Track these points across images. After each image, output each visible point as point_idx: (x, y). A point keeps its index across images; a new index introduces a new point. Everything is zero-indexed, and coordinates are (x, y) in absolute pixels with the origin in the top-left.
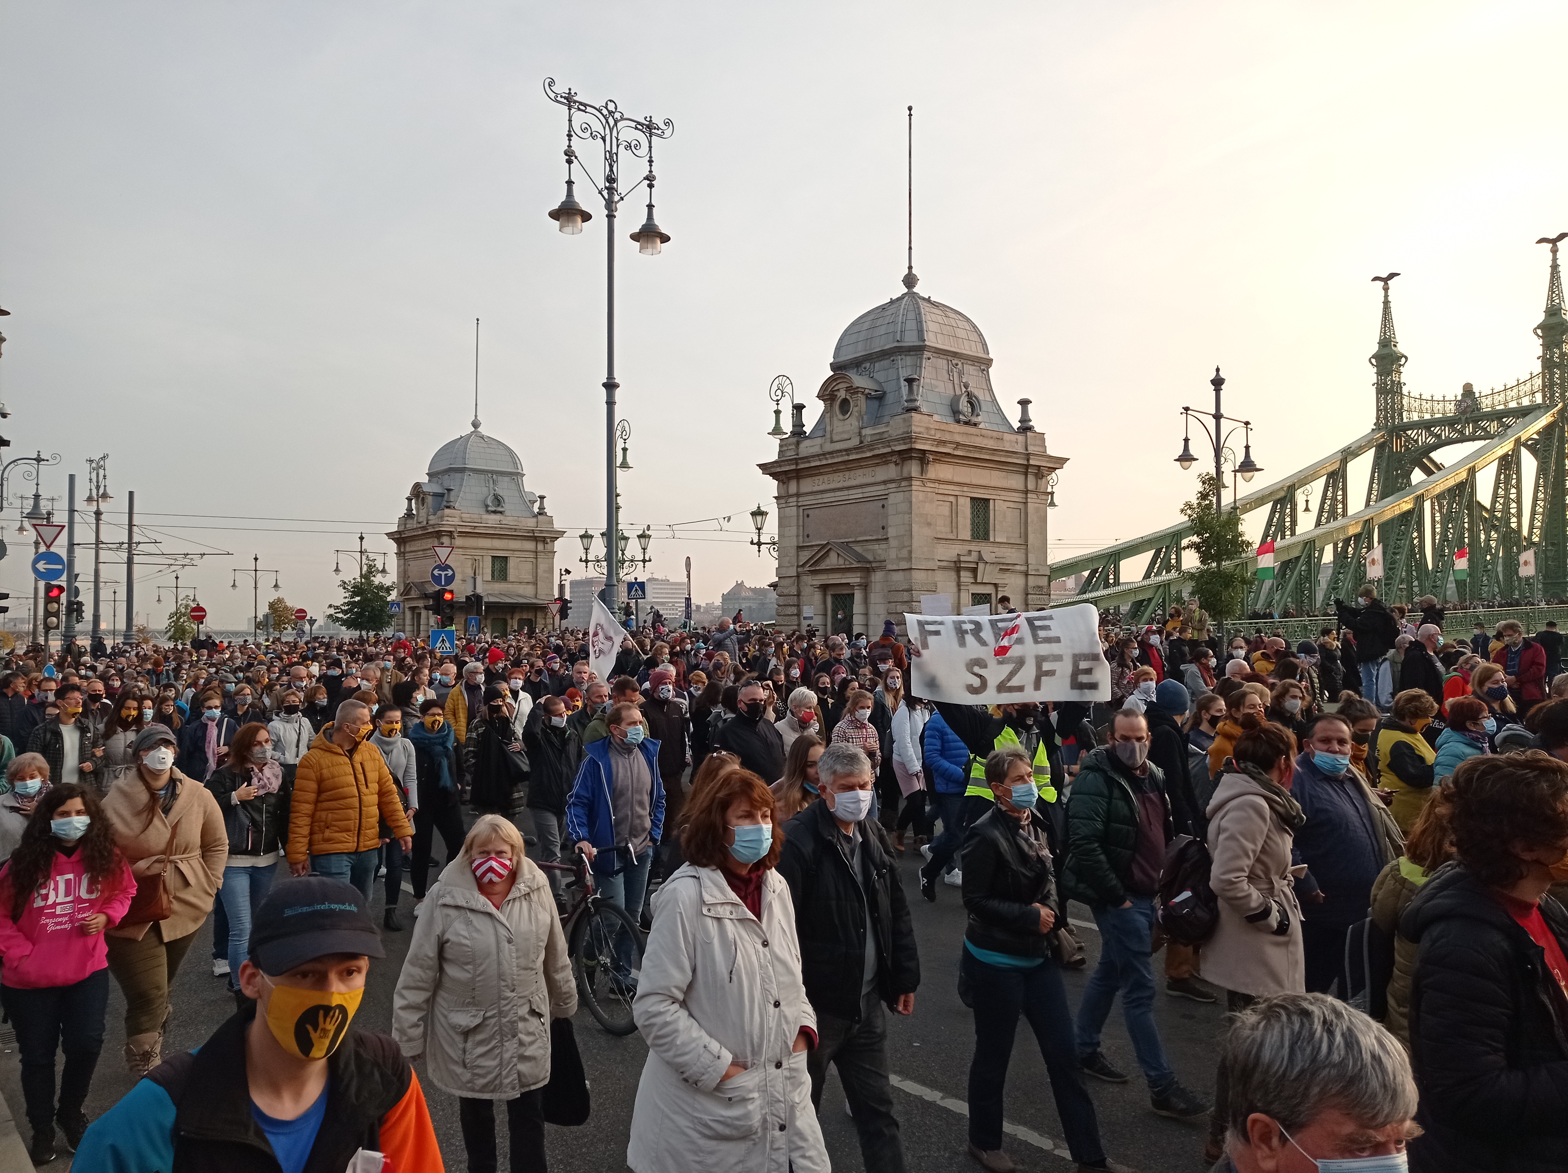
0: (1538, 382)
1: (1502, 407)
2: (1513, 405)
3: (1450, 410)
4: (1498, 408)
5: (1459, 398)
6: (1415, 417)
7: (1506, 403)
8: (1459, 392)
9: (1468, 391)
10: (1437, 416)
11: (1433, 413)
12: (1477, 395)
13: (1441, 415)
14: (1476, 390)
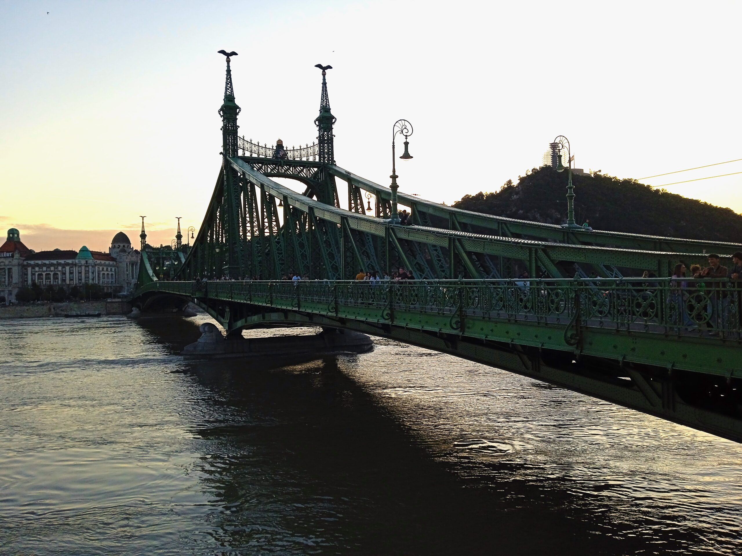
0: (317, 149)
1: (298, 159)
2: (304, 159)
3: (270, 154)
4: (296, 159)
5: (275, 148)
6: (247, 154)
7: (301, 157)
8: (275, 145)
9: (280, 145)
10: (261, 156)
11: (259, 155)
12: (285, 149)
13: (264, 157)
14: (284, 145)
